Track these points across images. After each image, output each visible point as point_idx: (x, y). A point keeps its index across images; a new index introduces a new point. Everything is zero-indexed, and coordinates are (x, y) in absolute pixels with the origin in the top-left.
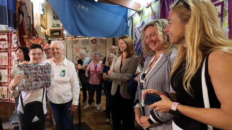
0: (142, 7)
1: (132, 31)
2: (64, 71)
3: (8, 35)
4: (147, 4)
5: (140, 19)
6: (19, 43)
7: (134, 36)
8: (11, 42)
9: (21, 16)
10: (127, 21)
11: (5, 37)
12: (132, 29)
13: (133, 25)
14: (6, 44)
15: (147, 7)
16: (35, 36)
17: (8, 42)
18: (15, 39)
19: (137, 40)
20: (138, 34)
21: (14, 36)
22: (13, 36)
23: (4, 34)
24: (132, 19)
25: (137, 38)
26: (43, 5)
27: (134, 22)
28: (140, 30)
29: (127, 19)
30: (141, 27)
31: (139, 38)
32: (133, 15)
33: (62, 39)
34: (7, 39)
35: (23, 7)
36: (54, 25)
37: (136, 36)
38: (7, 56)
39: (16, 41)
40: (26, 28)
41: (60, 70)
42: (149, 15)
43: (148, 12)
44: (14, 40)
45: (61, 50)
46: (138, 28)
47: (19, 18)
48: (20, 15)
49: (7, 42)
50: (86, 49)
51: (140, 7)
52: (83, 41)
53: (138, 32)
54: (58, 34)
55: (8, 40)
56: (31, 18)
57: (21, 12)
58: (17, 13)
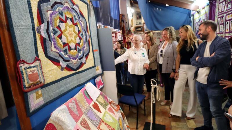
0: (200, 8)
1: (193, 24)
2: (143, 54)
3: (115, 34)
4: (202, 7)
5: (198, 17)
6: (122, 38)
7: (194, 28)
8: (117, 37)
10: (190, 17)
11: (114, 35)
12: (193, 23)
13: (194, 20)
15: (203, 9)
16: (130, 33)
17: (116, 38)
18: (119, 36)
19: (196, 31)
20: (197, 27)
21: (119, 34)
24: (194, 16)
25: (196, 30)
26: (132, 14)
27: (194, 19)
28: (198, 24)
29: (190, 15)
30: (198, 22)
31: (197, 30)
32: (194, 13)
33: (143, 32)
34: (115, 36)
35: (124, 18)
36: (137, 24)
37: (195, 28)
40: (126, 29)
41: (141, 53)
42: (203, 14)
43: (203, 12)
45: (139, 41)
46: (197, 23)
47: (122, 24)
50: (160, 38)
51: (198, 8)
52: (158, 33)
53: (197, 26)
54: (140, 29)
56: (127, 23)
57: (123, 21)
58: (121, 21)
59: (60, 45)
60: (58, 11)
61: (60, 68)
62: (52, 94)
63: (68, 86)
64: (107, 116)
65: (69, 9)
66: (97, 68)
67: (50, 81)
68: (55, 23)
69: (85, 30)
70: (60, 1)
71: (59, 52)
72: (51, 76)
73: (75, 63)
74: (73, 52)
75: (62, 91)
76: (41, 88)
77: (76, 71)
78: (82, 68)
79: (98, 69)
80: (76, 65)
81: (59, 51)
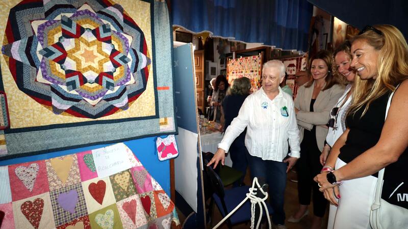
8: (300, 66)
9: (315, 34)
14: (294, 70)
17: (297, 68)
22: (302, 60)
23: (293, 59)
35: (319, 24)
38: (294, 84)
39: (305, 66)
44: (304, 65)
47: (312, 37)
48: (313, 34)
49: (295, 68)
55: (297, 65)
57: (315, 30)
58: (310, 32)
59: (57, 74)
60: (60, 19)
61: (52, 109)
62: (27, 145)
63: (68, 139)
64: (109, 214)
65: (90, 14)
66: (162, 120)
67: (25, 126)
68: (50, 39)
69: (134, 51)
70: (66, 3)
71: (51, 83)
72: (28, 119)
73: (94, 106)
74: (90, 86)
75: (50, 144)
76: (5, 133)
77: (95, 118)
78: (111, 115)
79: (165, 123)
80: (95, 108)
81: (53, 82)
